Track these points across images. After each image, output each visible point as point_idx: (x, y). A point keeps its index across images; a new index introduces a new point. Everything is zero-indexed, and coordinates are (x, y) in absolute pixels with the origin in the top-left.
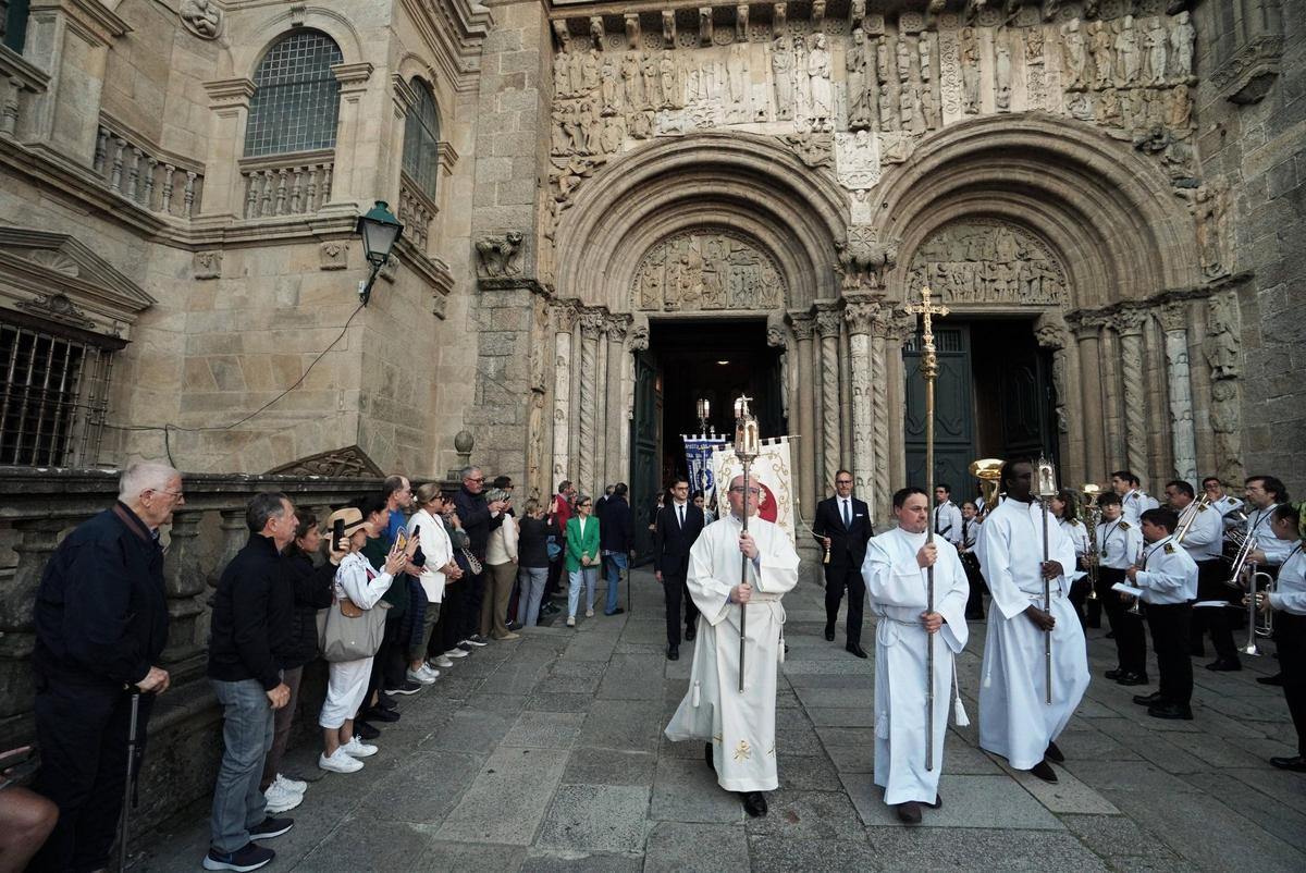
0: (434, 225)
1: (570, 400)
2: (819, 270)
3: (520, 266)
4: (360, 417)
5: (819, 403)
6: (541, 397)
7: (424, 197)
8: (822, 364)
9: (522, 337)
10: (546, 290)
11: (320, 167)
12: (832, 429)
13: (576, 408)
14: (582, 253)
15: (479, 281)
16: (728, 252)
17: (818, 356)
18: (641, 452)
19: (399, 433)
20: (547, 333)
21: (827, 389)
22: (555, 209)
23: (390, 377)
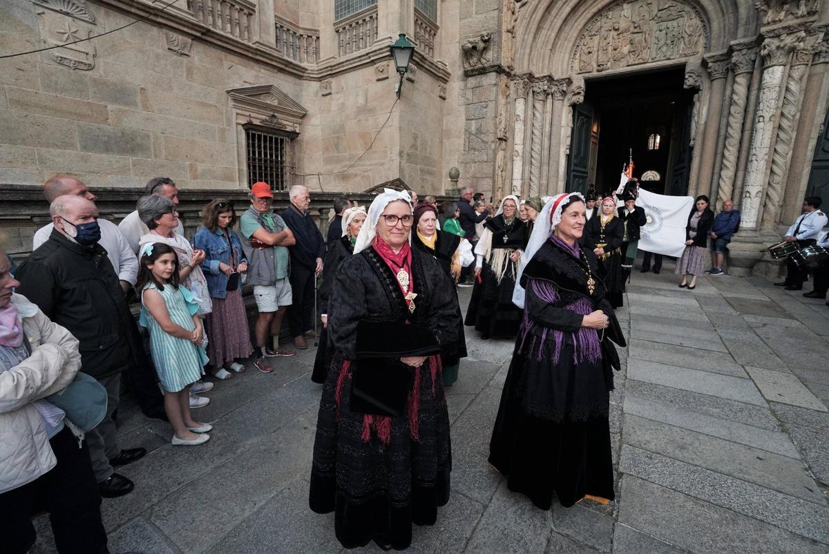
0: (437, 38)
1: (524, 144)
2: (743, 11)
3: (490, 56)
4: (400, 162)
5: (723, 132)
6: (504, 143)
7: (430, 21)
8: (731, 99)
9: (492, 105)
10: (508, 70)
11: (371, 17)
12: (731, 154)
13: (528, 149)
14: (535, 38)
15: (465, 71)
16: (655, 12)
17: (728, 92)
18: (575, 176)
19: (422, 171)
20: (508, 100)
21: (731, 120)
22: (514, 8)
23: (415, 138)
